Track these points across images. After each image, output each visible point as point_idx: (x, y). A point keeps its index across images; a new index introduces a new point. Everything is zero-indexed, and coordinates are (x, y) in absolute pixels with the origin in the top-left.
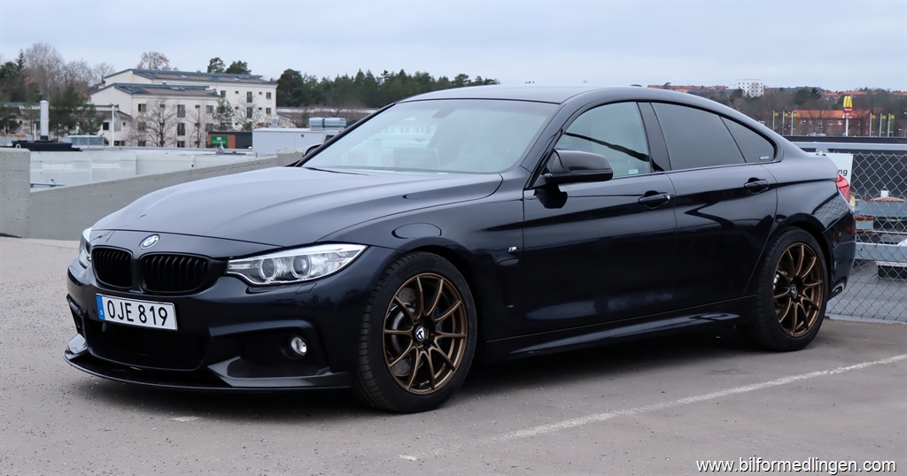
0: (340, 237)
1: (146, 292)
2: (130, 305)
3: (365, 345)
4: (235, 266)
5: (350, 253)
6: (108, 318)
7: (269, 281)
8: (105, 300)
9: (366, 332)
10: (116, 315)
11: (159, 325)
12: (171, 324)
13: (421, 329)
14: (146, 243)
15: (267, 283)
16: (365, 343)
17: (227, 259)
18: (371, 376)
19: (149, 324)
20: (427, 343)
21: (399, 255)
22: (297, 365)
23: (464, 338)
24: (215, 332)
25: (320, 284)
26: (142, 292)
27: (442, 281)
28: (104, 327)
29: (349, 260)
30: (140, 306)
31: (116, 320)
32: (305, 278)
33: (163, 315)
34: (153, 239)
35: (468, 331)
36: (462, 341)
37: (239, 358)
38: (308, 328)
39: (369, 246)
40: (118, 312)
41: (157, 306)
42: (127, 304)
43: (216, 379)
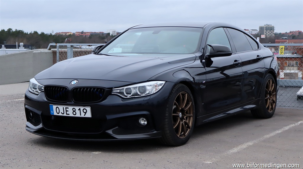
0: (156, 78)
1: (75, 103)
2: (68, 108)
3: (167, 120)
4: (116, 91)
5: (161, 84)
6: (55, 114)
7: (129, 96)
8: (54, 107)
9: (167, 115)
10: (60, 113)
11: (83, 115)
12: (89, 115)
13: (181, 113)
14: (73, 83)
15: (128, 97)
16: (167, 119)
17: (112, 88)
18: (168, 132)
19: (78, 115)
20: (182, 119)
21: (176, 84)
22: (143, 129)
23: (192, 116)
24: (109, 117)
25: (152, 96)
26: (73, 102)
27: (186, 94)
28: (53, 118)
29: (160, 87)
30: (73, 109)
31: (60, 114)
32: (144, 95)
33: (85, 111)
34: (75, 82)
35: (193, 113)
36: (191, 117)
37: (117, 127)
38: (148, 114)
39: (166, 81)
40: (62, 111)
41: (82, 108)
42: (66, 108)
43: (110, 136)
